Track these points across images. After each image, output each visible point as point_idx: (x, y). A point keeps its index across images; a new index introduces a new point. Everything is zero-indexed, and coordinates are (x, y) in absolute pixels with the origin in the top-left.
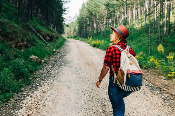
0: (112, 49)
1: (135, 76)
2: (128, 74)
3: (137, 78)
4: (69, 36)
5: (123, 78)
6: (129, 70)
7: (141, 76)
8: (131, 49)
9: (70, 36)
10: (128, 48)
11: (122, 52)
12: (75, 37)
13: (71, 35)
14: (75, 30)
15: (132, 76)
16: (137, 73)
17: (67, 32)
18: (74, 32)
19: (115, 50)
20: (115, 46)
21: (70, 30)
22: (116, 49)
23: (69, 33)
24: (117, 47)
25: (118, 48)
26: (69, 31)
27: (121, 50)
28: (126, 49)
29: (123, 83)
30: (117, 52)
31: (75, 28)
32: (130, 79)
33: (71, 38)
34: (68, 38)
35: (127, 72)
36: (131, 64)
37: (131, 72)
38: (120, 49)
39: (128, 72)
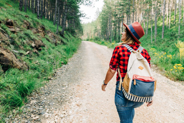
0: (121, 49)
1: (142, 83)
2: (133, 80)
3: (146, 86)
4: (89, 38)
5: (128, 84)
6: (136, 76)
7: (151, 83)
8: (144, 51)
10: (141, 49)
11: (132, 53)
12: (96, 40)
13: (91, 37)
14: (96, 30)
15: (139, 83)
16: (146, 79)
17: (87, 33)
18: (95, 33)
19: (123, 51)
20: (124, 46)
21: (91, 31)
22: (125, 49)
23: (89, 33)
24: (126, 47)
25: (128, 48)
26: (88, 31)
27: (131, 51)
28: (137, 50)
29: (128, 91)
30: (126, 53)
31: (96, 27)
32: (136, 86)
33: (91, 40)
35: (133, 77)
36: (140, 68)
37: (138, 78)
38: (129, 49)
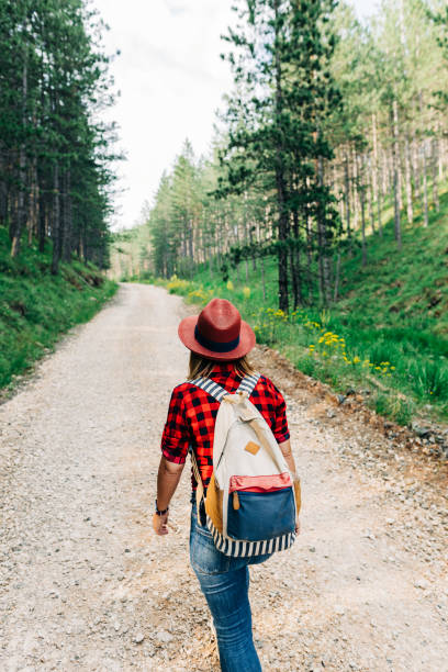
0: (188, 398)
3: (267, 505)
4: (127, 273)
5: (220, 509)
6: (238, 479)
7: (281, 496)
8: (261, 387)
9: (131, 275)
11: (222, 403)
12: (146, 277)
13: (134, 271)
14: (144, 254)
15: (248, 502)
17: (121, 262)
18: (142, 262)
19: (197, 402)
22: (201, 395)
23: (128, 263)
27: (218, 398)
29: (222, 529)
30: (206, 407)
31: (144, 249)
32: (241, 513)
33: (133, 279)
34: (124, 281)
35: (231, 485)
36: (251, 449)
37: (245, 485)
39: (234, 484)
